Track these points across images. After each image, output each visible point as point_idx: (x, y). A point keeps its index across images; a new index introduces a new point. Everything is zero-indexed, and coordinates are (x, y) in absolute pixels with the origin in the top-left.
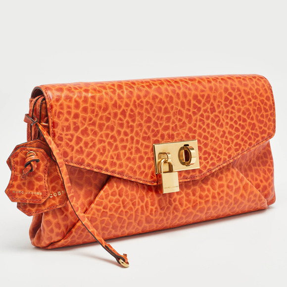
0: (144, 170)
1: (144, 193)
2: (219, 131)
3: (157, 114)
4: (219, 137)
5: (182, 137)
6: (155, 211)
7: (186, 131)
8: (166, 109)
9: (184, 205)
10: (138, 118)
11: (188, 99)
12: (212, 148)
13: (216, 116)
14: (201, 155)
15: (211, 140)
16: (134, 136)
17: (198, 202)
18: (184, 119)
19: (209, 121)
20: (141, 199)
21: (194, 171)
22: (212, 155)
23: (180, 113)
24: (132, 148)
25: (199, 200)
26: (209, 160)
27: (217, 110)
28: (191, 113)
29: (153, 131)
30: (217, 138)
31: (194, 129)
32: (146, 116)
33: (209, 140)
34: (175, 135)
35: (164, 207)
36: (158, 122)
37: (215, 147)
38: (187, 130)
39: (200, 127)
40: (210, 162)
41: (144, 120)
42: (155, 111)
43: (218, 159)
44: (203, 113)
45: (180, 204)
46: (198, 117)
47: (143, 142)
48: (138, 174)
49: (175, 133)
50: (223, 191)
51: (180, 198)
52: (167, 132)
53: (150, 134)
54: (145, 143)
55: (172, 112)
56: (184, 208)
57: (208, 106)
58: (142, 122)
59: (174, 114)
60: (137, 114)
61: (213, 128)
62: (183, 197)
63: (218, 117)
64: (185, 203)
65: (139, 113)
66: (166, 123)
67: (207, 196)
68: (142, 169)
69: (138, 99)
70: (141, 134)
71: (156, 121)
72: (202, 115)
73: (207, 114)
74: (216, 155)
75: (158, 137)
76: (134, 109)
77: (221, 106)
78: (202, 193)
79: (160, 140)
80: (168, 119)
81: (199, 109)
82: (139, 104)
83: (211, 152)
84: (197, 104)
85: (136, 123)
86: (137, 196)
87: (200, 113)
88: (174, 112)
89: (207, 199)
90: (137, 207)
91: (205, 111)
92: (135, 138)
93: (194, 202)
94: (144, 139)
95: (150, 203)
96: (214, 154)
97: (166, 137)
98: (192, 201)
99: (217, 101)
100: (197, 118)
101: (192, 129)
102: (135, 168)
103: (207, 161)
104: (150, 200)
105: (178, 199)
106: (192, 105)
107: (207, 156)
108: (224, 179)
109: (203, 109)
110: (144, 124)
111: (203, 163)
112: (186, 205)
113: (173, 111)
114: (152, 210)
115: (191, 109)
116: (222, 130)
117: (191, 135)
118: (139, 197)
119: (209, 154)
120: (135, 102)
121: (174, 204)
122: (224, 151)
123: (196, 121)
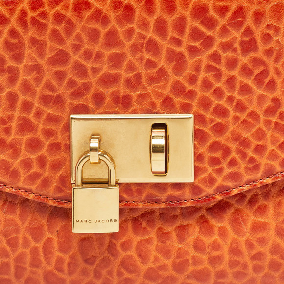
0: (40, 171)
1: (44, 222)
2: (261, 98)
3: (87, 46)
4: (260, 113)
5: (153, 105)
6: (69, 264)
7: (167, 92)
8: (111, 35)
9: (152, 258)
10: (29, 51)
11: (176, 16)
12: (236, 138)
13: (257, 62)
14: (202, 150)
15: (236, 119)
16: (19, 93)
17: (190, 257)
18: (162, 62)
19: (235, 73)
20: (32, 234)
21: (178, 186)
22: (234, 154)
23: (152, 46)
24: (10, 118)
25: (192, 252)
26: (224, 165)
27: (262, 47)
28: (183, 49)
29: (71, 83)
30: (252, 114)
31: (189, 87)
32: (52, 49)
33: (230, 119)
34: (134, 99)
35: (94, 258)
36: (89, 65)
37: (247, 135)
38: (169, 87)
39: (207, 84)
40: (227, 171)
41: (45, 59)
42: (78, 37)
43: (251, 166)
44: (220, 52)
45: (140, 255)
46: (204, 58)
47: (43, 108)
48: (22, 178)
49: (134, 94)
50: (262, 241)
51: (140, 243)
52: (112, 89)
53: (63, 90)
54: (49, 110)
55: (128, 44)
56: (151, 264)
57: (237, 35)
58: (43, 62)
59: (135, 48)
60: (27, 42)
61: (245, 89)
62: (149, 241)
63: (263, 63)
64: (153, 253)
65: (34, 41)
66: (109, 67)
67: (216, 246)
68: (35, 169)
69: (34, 9)
70: (39, 89)
71: (82, 61)
72: (215, 57)
73: (229, 54)
74: (244, 155)
75: (87, 100)
76: (19, 30)
77: (275, 38)
78: (203, 238)
79: (91, 105)
80: (117, 60)
81: (208, 42)
82: (34, 20)
83: (233, 147)
84: (202, 29)
85: (25, 62)
86: (23, 227)
87: (211, 51)
88: (134, 45)
89: (216, 253)
90: (20, 249)
91: (226, 46)
92: (22, 98)
93: (179, 256)
94: (45, 100)
95: (56, 245)
96: (239, 151)
97: (108, 99)
98: (174, 253)
99: (264, 25)
100: (200, 61)
101: (183, 87)
102: (16, 164)
103: (218, 167)
104: (58, 237)
105: (135, 244)
106: (187, 31)
107: (218, 154)
108: (271, 211)
109: (219, 40)
110: (45, 67)
111: (205, 170)
112: (156, 260)
113: (133, 41)
114: (60, 260)
115: (185, 39)
116: (270, 95)
117: (178, 100)
118: (29, 229)
119: (227, 151)
120: (24, 13)
121: (122, 254)
122: (270, 147)
123: (197, 69)
